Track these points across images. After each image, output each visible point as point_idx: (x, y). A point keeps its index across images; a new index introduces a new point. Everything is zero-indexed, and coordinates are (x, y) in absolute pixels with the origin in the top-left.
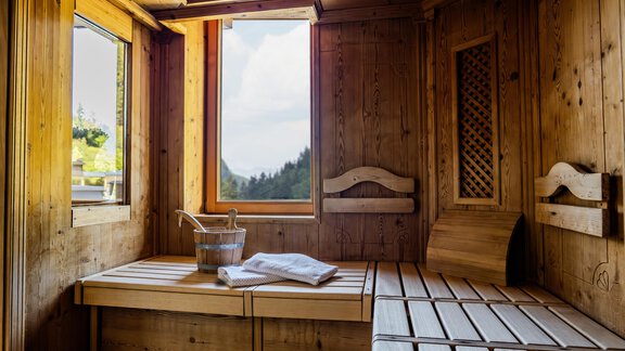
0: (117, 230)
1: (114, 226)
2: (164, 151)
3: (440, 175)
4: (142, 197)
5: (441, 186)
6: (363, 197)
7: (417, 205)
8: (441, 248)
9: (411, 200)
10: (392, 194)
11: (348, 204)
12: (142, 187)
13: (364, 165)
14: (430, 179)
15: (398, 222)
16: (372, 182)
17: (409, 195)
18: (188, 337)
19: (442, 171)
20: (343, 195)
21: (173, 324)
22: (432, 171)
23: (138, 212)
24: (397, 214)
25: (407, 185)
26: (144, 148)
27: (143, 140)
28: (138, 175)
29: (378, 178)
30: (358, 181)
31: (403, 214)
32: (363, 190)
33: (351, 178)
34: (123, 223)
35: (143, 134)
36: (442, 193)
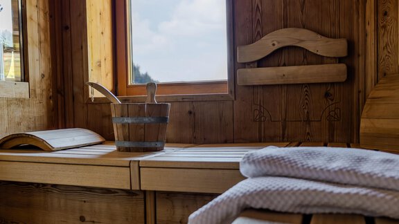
0: (13, 107)
1: (9, 102)
2: (67, 28)
3: (381, 31)
4: (43, 76)
5: (382, 45)
6: (284, 65)
7: (351, 72)
8: (378, 118)
9: (343, 67)
10: (320, 60)
11: (267, 75)
12: (43, 64)
13: (285, 27)
14: (369, 39)
15: (327, 95)
16: (295, 47)
17: (340, 60)
18: (78, 215)
19: (384, 27)
20: (260, 63)
21: (62, 201)
22: (370, 29)
23: (38, 91)
24: (326, 84)
25: (338, 47)
26: (42, 21)
27: (42, 14)
28: (37, 50)
29: (302, 41)
30: (277, 46)
31: (333, 84)
32: (284, 57)
33: (269, 43)
34: (20, 101)
35: (41, 6)
36: (383, 54)
